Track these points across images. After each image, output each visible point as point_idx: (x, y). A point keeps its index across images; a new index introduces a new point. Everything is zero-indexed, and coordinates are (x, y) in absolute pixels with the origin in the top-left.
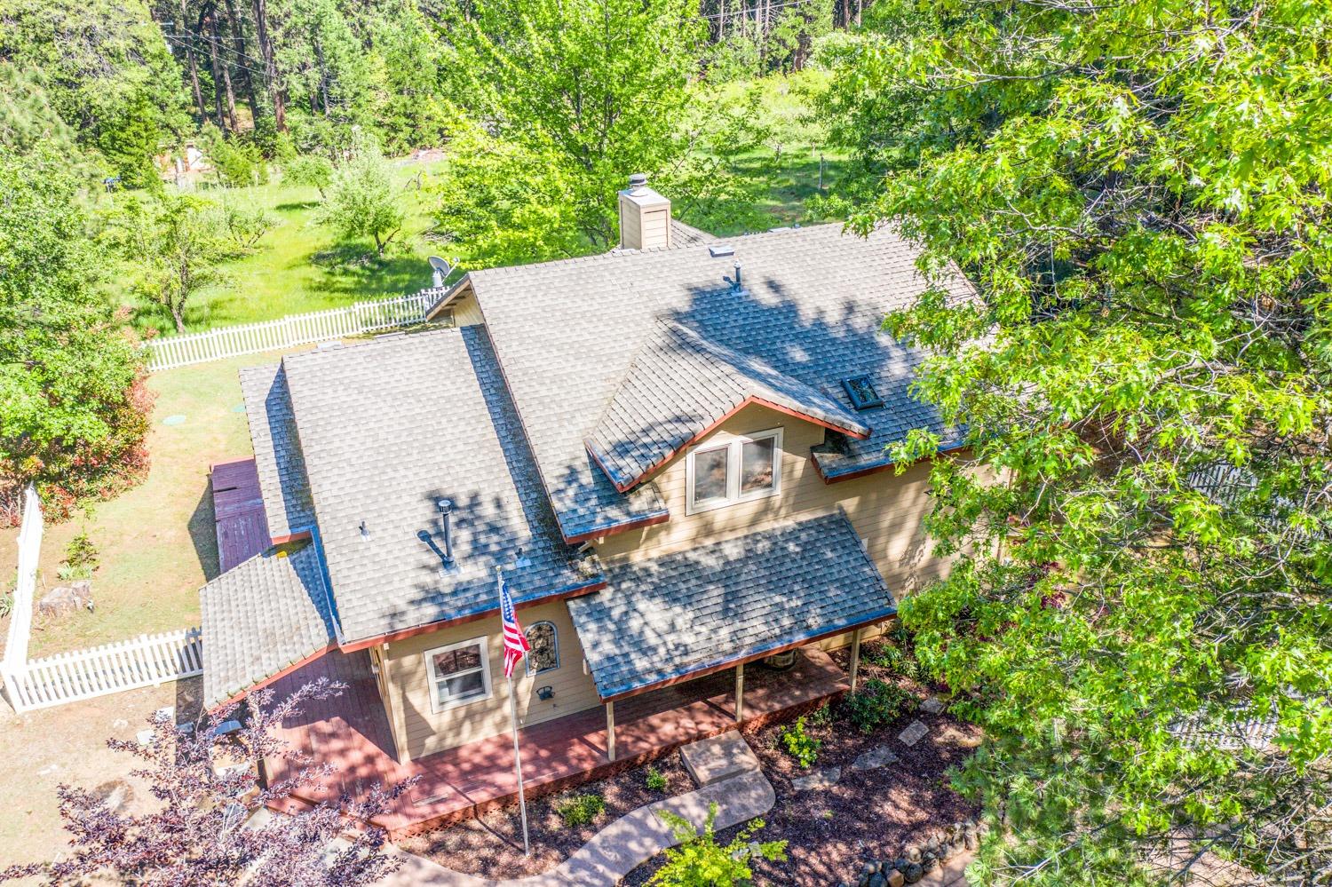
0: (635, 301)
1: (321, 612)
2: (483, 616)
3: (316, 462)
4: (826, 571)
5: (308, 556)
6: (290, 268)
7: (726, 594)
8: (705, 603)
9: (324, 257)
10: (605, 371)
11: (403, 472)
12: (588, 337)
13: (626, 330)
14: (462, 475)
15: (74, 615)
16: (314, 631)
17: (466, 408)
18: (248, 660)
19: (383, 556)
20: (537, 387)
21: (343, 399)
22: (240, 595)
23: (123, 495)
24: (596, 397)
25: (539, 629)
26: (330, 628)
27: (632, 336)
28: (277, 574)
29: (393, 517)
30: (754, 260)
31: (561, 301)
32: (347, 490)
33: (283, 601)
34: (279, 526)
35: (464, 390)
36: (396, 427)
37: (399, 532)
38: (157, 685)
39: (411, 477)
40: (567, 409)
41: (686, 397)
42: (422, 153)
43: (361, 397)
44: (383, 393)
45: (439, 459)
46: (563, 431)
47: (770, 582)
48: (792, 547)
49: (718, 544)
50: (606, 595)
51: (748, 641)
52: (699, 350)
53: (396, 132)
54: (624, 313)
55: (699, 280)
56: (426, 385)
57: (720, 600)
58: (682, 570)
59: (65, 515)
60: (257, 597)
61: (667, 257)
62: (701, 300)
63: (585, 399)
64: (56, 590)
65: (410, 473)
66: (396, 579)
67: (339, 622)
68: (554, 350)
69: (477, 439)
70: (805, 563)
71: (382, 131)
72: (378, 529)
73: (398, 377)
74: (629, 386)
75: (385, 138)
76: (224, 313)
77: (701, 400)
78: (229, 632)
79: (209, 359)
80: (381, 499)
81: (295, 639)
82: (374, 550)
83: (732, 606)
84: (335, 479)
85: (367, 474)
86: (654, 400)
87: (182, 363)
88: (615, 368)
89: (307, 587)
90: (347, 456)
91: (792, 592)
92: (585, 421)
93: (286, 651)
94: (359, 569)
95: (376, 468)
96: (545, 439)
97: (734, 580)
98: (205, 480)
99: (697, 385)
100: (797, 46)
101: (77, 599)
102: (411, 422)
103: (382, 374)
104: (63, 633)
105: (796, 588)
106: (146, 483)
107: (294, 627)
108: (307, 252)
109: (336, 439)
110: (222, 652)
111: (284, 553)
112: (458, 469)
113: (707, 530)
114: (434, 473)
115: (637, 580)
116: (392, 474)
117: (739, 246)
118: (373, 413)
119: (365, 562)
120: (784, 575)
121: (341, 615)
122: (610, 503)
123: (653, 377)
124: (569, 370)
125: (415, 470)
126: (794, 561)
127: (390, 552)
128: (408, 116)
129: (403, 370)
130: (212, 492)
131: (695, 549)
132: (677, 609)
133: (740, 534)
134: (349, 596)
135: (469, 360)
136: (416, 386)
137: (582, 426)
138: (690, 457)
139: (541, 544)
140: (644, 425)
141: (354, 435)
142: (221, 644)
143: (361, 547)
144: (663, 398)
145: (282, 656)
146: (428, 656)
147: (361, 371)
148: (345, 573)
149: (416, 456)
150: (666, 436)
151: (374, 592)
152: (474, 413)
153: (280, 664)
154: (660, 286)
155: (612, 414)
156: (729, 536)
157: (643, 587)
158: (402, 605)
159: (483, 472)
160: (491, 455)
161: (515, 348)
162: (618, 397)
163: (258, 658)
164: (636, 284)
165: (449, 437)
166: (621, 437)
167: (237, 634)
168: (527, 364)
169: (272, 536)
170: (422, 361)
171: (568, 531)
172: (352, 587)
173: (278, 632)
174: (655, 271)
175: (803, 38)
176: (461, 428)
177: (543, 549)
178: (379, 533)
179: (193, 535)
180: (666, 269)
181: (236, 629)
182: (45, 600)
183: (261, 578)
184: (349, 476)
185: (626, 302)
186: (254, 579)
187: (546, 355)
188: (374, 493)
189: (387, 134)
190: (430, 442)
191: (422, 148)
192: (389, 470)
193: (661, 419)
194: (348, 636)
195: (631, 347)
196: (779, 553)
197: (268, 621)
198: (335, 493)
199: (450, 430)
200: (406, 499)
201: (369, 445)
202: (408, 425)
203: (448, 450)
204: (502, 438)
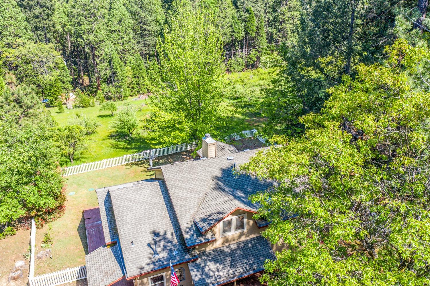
0: (207, 174)
1: (120, 266)
2: (165, 268)
3: (119, 223)
4: (259, 252)
5: (116, 248)
6: (103, 140)
7: (231, 260)
8: (225, 263)
9: (114, 136)
10: (198, 196)
11: (143, 226)
12: (193, 186)
13: (204, 183)
14: (159, 226)
15: (46, 260)
16: (118, 272)
17: (160, 206)
18: (101, 280)
19: (138, 251)
20: (180, 202)
21: (127, 204)
22: (97, 259)
23: (58, 219)
24: (196, 204)
25: (180, 270)
26: (123, 272)
27: (206, 185)
28: (107, 253)
29: (140, 239)
30: (239, 161)
31: (186, 175)
32: (128, 232)
33: (109, 262)
34: (108, 240)
35: (159, 201)
36: (141, 212)
37: (142, 244)
38: (71, 282)
39: (145, 227)
40: (188, 208)
41: (220, 206)
42: (142, 96)
43: (131, 203)
44: (137, 202)
45: (153, 222)
46: (187, 215)
47: (243, 256)
48: (250, 245)
49: (229, 245)
50: (198, 261)
51: (237, 274)
52: (223, 190)
53: (133, 89)
54: (203, 178)
55: (224, 167)
56: (149, 199)
57: (229, 262)
58: (219, 253)
59: (42, 226)
60: (102, 260)
61: (215, 161)
62: (224, 173)
63: (193, 205)
64: (41, 252)
65: (145, 226)
66: (141, 258)
67: (126, 271)
68: (184, 190)
69: (163, 215)
70: (253, 250)
71: (129, 89)
72: (136, 243)
73: (141, 197)
74: (205, 201)
75: (130, 91)
76: (84, 156)
77: (224, 207)
78: (94, 271)
79: (81, 172)
80: (137, 234)
81: (113, 274)
82: (135, 249)
83: (233, 264)
84: (124, 228)
85: (133, 227)
86: (211, 206)
87: (73, 174)
88: (201, 195)
89: (116, 258)
90: (128, 221)
91: (250, 259)
92: (192, 212)
93: (111, 278)
94: (131, 255)
95: (135, 225)
96: (182, 217)
97: (233, 256)
98: (82, 215)
99: (223, 202)
100: (256, 60)
101: (47, 255)
102: (145, 211)
103: (137, 196)
104: (44, 265)
105: (250, 258)
106: (65, 215)
107: (113, 271)
108: (108, 134)
109: (125, 216)
110: (93, 277)
111: (109, 246)
112: (158, 224)
113: (227, 241)
114: (151, 226)
115: (207, 256)
116: (140, 226)
117: (235, 156)
118: (134, 208)
119: (133, 253)
120: (247, 254)
121: (127, 269)
122: (199, 236)
123: (211, 199)
124: (188, 196)
125: (146, 225)
126: (250, 250)
127: (139, 250)
128: (137, 84)
129: (143, 195)
130: (84, 218)
131: (223, 247)
132: (218, 265)
133: (235, 242)
134: (128, 263)
135: (161, 191)
136: (146, 200)
137: (192, 213)
138: (221, 223)
139: (181, 247)
140: (209, 214)
141: (129, 215)
142: (92, 275)
143: (132, 249)
144: (214, 205)
145: (110, 280)
146: (150, 278)
147: (131, 196)
148: (128, 256)
149: (146, 221)
150: (215, 218)
151: (135, 262)
152: (162, 208)
153: (110, 282)
154: (213, 169)
155: (200, 209)
156: (233, 242)
157: (209, 258)
158: (143, 265)
159: (164, 225)
160: (167, 220)
161: (173, 190)
162: (202, 204)
163: (103, 280)
164: (207, 169)
165: (155, 215)
166: (202, 217)
167: (97, 272)
168: (177, 195)
169: (106, 242)
170: (148, 192)
171: (188, 244)
172: (130, 261)
173: (108, 272)
174: (212, 165)
175: (258, 58)
176: (159, 212)
177: (181, 248)
178: (137, 244)
179: (79, 233)
180: (215, 164)
181: (96, 270)
182: (39, 255)
183: (103, 254)
184: (128, 227)
185: (204, 175)
186: (101, 254)
187: (182, 192)
188: (135, 232)
189: (130, 90)
190: (150, 217)
191: (141, 94)
192: (139, 225)
193: (213, 212)
194: (128, 275)
195: (205, 189)
196: (246, 247)
197: (105, 268)
198: (125, 232)
199: (156, 213)
200: (144, 234)
201: (133, 218)
202: (144, 212)
203: (155, 219)
204: (170, 215)
